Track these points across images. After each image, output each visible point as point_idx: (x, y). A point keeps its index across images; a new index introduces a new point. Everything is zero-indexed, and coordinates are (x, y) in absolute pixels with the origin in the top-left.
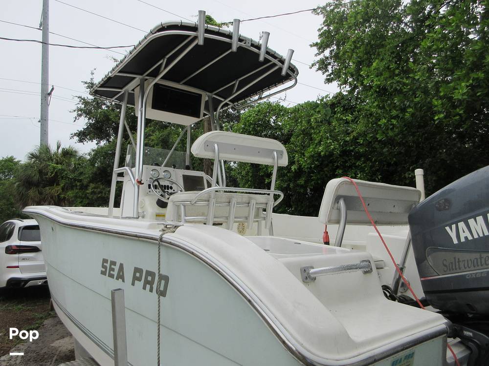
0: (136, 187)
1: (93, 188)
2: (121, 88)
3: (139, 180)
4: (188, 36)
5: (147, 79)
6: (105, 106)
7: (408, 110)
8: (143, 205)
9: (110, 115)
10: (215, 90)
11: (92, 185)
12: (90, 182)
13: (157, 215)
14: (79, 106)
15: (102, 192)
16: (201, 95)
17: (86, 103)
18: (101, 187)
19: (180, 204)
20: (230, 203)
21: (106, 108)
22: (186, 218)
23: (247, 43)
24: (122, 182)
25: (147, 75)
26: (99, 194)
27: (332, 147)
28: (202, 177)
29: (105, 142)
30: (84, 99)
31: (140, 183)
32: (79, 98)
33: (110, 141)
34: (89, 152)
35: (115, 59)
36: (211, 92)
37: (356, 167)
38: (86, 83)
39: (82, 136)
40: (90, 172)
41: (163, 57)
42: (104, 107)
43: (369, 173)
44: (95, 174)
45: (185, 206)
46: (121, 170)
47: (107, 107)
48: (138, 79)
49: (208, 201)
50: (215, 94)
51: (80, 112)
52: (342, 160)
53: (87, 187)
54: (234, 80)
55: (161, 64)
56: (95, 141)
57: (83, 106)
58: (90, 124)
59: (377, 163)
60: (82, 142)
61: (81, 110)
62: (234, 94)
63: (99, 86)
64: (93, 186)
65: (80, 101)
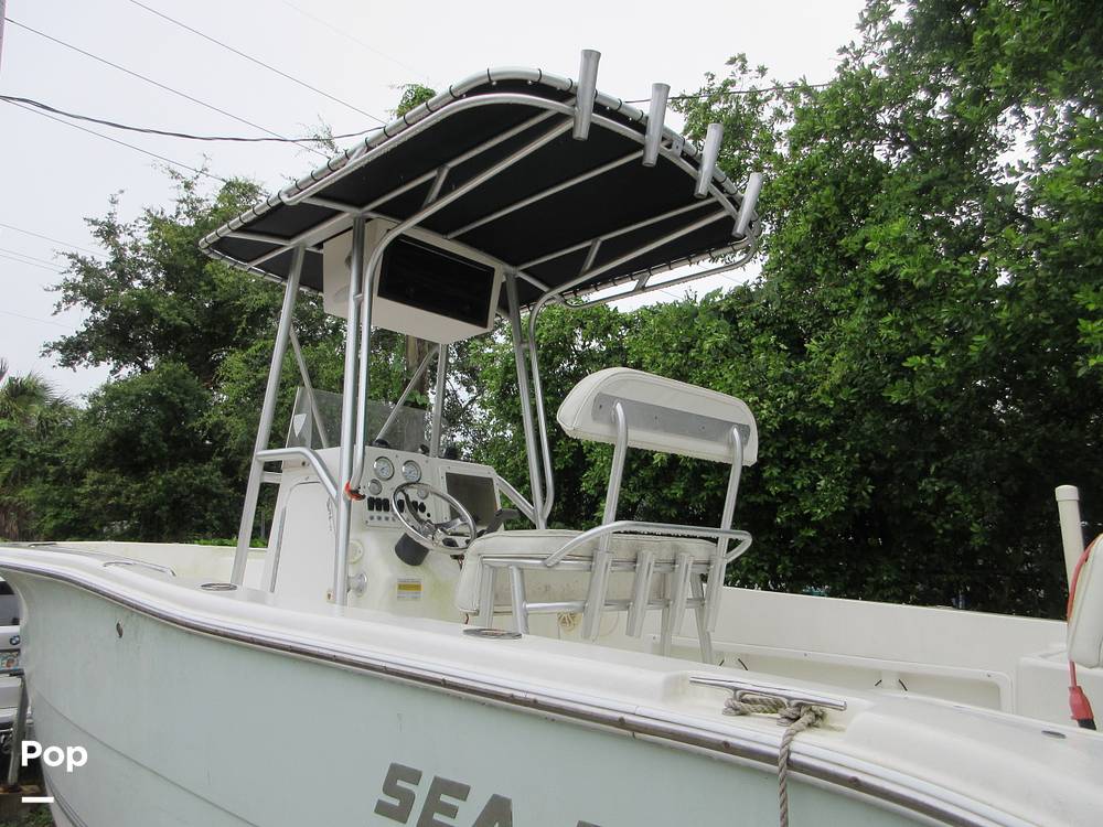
0: (343, 505)
1: (95, 482)
2: (289, 238)
3: (353, 488)
4: (541, 110)
5: (369, 220)
6: (139, 281)
7: (976, 339)
8: (359, 555)
9: (156, 304)
10: (529, 260)
11: (92, 475)
12: (87, 466)
13: (400, 587)
14: (70, 277)
15: (118, 494)
16: (493, 270)
17: (88, 270)
18: (119, 480)
19: (511, 564)
20: (635, 562)
21: (141, 287)
22: (528, 606)
23: (674, 146)
24: (276, 487)
25: (375, 210)
26: (110, 497)
27: (764, 412)
28: (491, 480)
29: (131, 368)
30: (83, 262)
31: (355, 494)
32: (71, 256)
33: (149, 370)
34: (92, 391)
35: (173, 172)
36: (515, 264)
37: (810, 462)
38: (94, 222)
39: (72, 351)
40: (90, 442)
41: (440, 164)
42: (136, 283)
43: (846, 477)
44: (105, 446)
45: (521, 570)
46: (275, 454)
47: (146, 283)
48: (348, 215)
49: (591, 558)
50: (525, 271)
51: (71, 293)
52: (778, 445)
53: (78, 478)
54: (588, 239)
55: (432, 182)
56: (106, 367)
57: (80, 278)
58: (95, 322)
59: (857, 455)
60: (71, 365)
61: (75, 287)
62: (585, 273)
63: (236, 227)
64: (96, 478)
65: (74, 265)
